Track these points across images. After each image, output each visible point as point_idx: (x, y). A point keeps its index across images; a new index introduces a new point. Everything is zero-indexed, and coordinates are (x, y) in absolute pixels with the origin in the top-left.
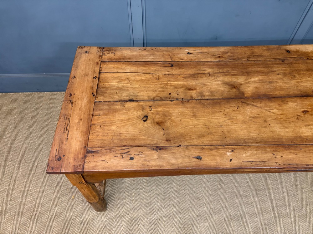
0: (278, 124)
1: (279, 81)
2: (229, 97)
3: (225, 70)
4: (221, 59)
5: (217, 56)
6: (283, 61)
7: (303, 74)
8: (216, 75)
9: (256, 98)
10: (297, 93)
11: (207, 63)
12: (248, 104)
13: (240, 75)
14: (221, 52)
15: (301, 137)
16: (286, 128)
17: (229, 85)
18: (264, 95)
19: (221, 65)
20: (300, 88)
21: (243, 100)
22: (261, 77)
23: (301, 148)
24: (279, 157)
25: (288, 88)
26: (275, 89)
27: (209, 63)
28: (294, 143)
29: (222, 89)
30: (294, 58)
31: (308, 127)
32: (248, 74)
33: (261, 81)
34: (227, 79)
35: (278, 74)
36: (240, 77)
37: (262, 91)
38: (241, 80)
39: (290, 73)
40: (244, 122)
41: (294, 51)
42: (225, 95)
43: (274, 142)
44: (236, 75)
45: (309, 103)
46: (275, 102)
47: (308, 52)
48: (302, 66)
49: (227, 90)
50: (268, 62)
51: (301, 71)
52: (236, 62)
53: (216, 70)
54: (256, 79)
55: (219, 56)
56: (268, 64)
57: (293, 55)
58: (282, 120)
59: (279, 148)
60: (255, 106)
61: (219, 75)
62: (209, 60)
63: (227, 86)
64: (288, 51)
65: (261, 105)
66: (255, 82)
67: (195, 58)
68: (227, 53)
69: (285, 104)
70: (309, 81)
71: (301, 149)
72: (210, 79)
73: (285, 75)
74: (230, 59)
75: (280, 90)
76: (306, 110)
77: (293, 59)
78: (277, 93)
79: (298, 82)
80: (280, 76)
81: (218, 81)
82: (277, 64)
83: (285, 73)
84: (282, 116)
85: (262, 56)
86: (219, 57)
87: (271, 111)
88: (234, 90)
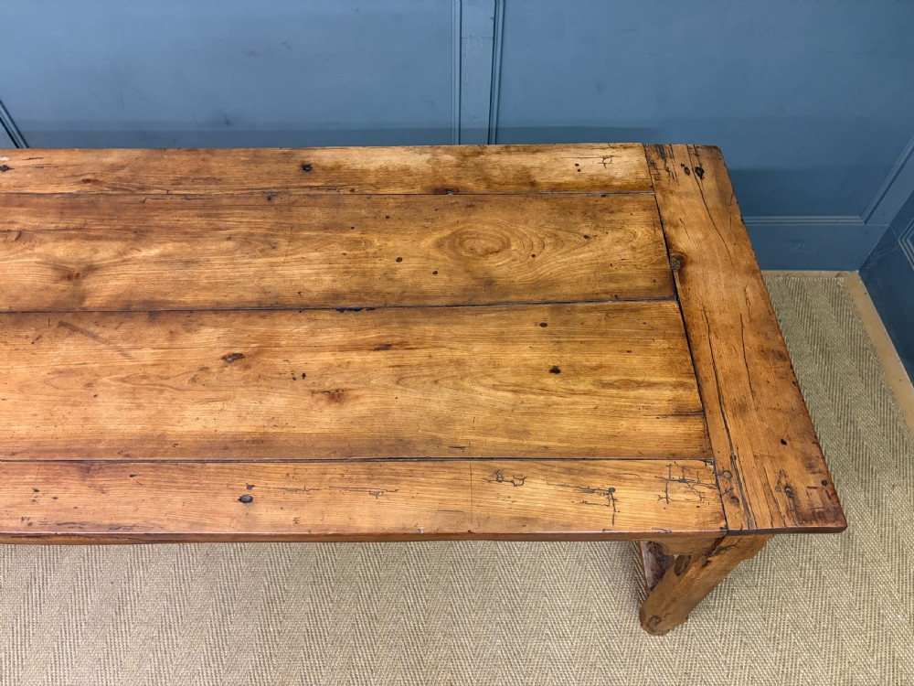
0: (121, 394)
1: (218, 261)
2: (33, 306)
3: (78, 221)
4: (87, 187)
5: (81, 178)
6: (269, 199)
7: (307, 238)
8: (40, 236)
9: (112, 313)
10: (250, 296)
11: (35, 200)
12: (74, 330)
13: (111, 239)
14: (103, 165)
15: (161, 439)
16: (139, 406)
17: (56, 269)
18: (145, 302)
19: (73, 207)
20: (268, 281)
21: (68, 318)
22: (170, 247)
23: (132, 473)
24: (44, 501)
25: (231, 283)
26: (191, 284)
27: (42, 200)
28: (127, 456)
29: (28, 280)
30: (311, 187)
31: (207, 407)
32: (140, 235)
33: (164, 260)
34: (62, 251)
35: (229, 239)
36: (106, 244)
37: (146, 290)
38: (105, 252)
39: (266, 235)
40: (23, 387)
41: (324, 169)
42: (26, 302)
43: (68, 451)
44: (98, 238)
45: (263, 329)
46: (164, 323)
47: (365, 172)
48: (319, 215)
49: (40, 284)
50: (225, 201)
51: (303, 230)
52: (128, 199)
53: (50, 222)
54: (155, 251)
55: (89, 177)
56: (218, 207)
57: (314, 180)
58: (144, 382)
59: (68, 472)
60: (94, 337)
61: (47, 238)
62: (50, 189)
63: (50, 272)
64: (306, 168)
65: (116, 333)
66: (146, 261)
67: (13, 182)
68: (122, 167)
69: (188, 331)
70: (310, 262)
71: (132, 476)
72: (12, 251)
73: (247, 240)
74: (115, 189)
75: (205, 289)
76: (238, 351)
77: (307, 191)
78: (189, 299)
79: (272, 265)
80: (231, 244)
81: (30, 256)
82: (247, 207)
83: (252, 235)
84: (153, 371)
85: (217, 181)
86: (88, 181)
87: (133, 353)
88: (63, 285)
